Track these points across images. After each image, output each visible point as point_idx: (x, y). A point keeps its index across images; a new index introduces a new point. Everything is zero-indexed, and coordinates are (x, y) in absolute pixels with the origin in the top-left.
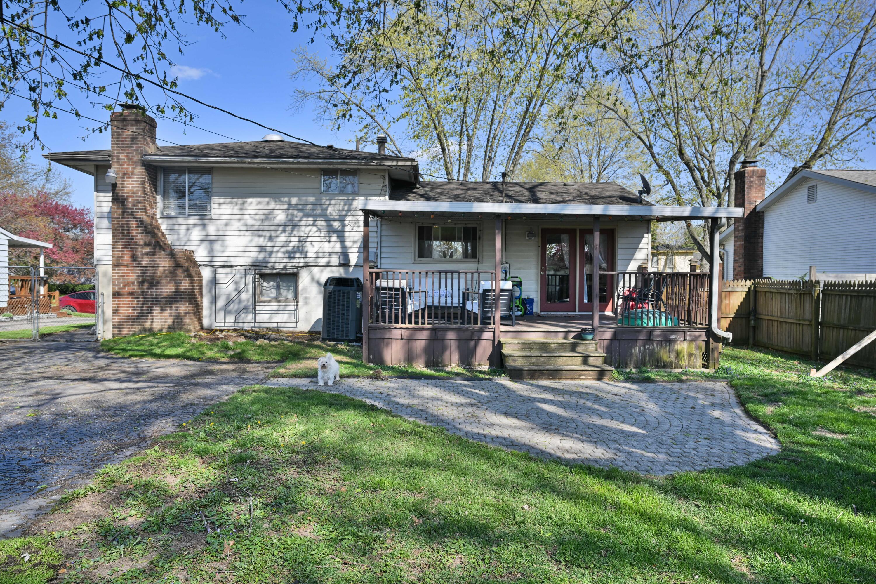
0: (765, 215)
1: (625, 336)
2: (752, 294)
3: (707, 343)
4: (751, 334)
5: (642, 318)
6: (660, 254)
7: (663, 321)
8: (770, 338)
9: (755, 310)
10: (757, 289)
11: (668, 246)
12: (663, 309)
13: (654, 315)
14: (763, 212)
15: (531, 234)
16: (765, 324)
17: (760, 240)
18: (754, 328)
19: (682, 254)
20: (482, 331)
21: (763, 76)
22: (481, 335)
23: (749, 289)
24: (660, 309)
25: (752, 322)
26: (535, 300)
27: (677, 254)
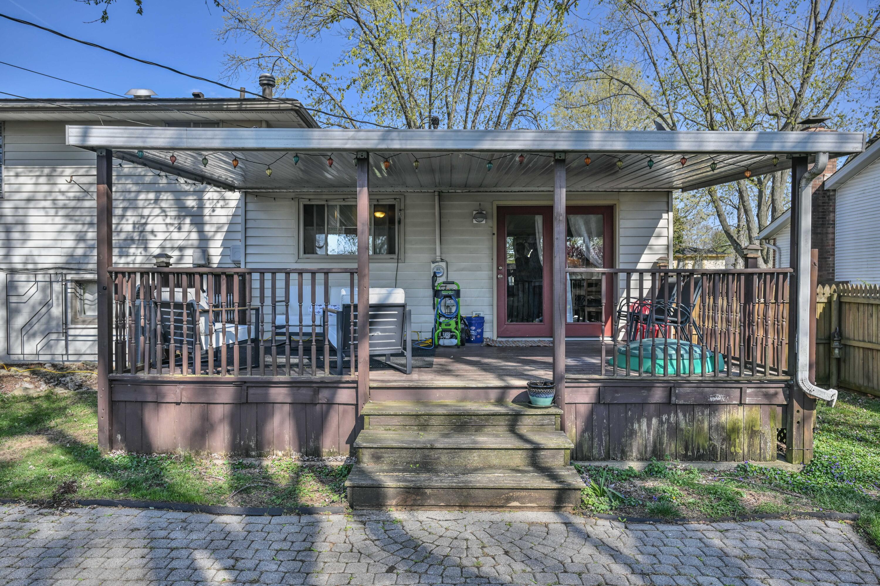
0: (838, 194)
1: (621, 397)
2: (834, 307)
3: (787, 409)
4: (834, 369)
5: (653, 358)
6: (687, 258)
7: (697, 364)
8: (868, 377)
9: (840, 333)
10: (843, 300)
11: (695, 250)
12: (695, 339)
13: (677, 351)
14: (834, 191)
15: (481, 214)
16: (857, 357)
17: (830, 230)
18: (838, 360)
19: (712, 258)
20: (334, 386)
21: (817, 29)
22: (334, 395)
23: (830, 299)
24: (689, 340)
25: (837, 351)
26: (487, 318)
27: (706, 258)
